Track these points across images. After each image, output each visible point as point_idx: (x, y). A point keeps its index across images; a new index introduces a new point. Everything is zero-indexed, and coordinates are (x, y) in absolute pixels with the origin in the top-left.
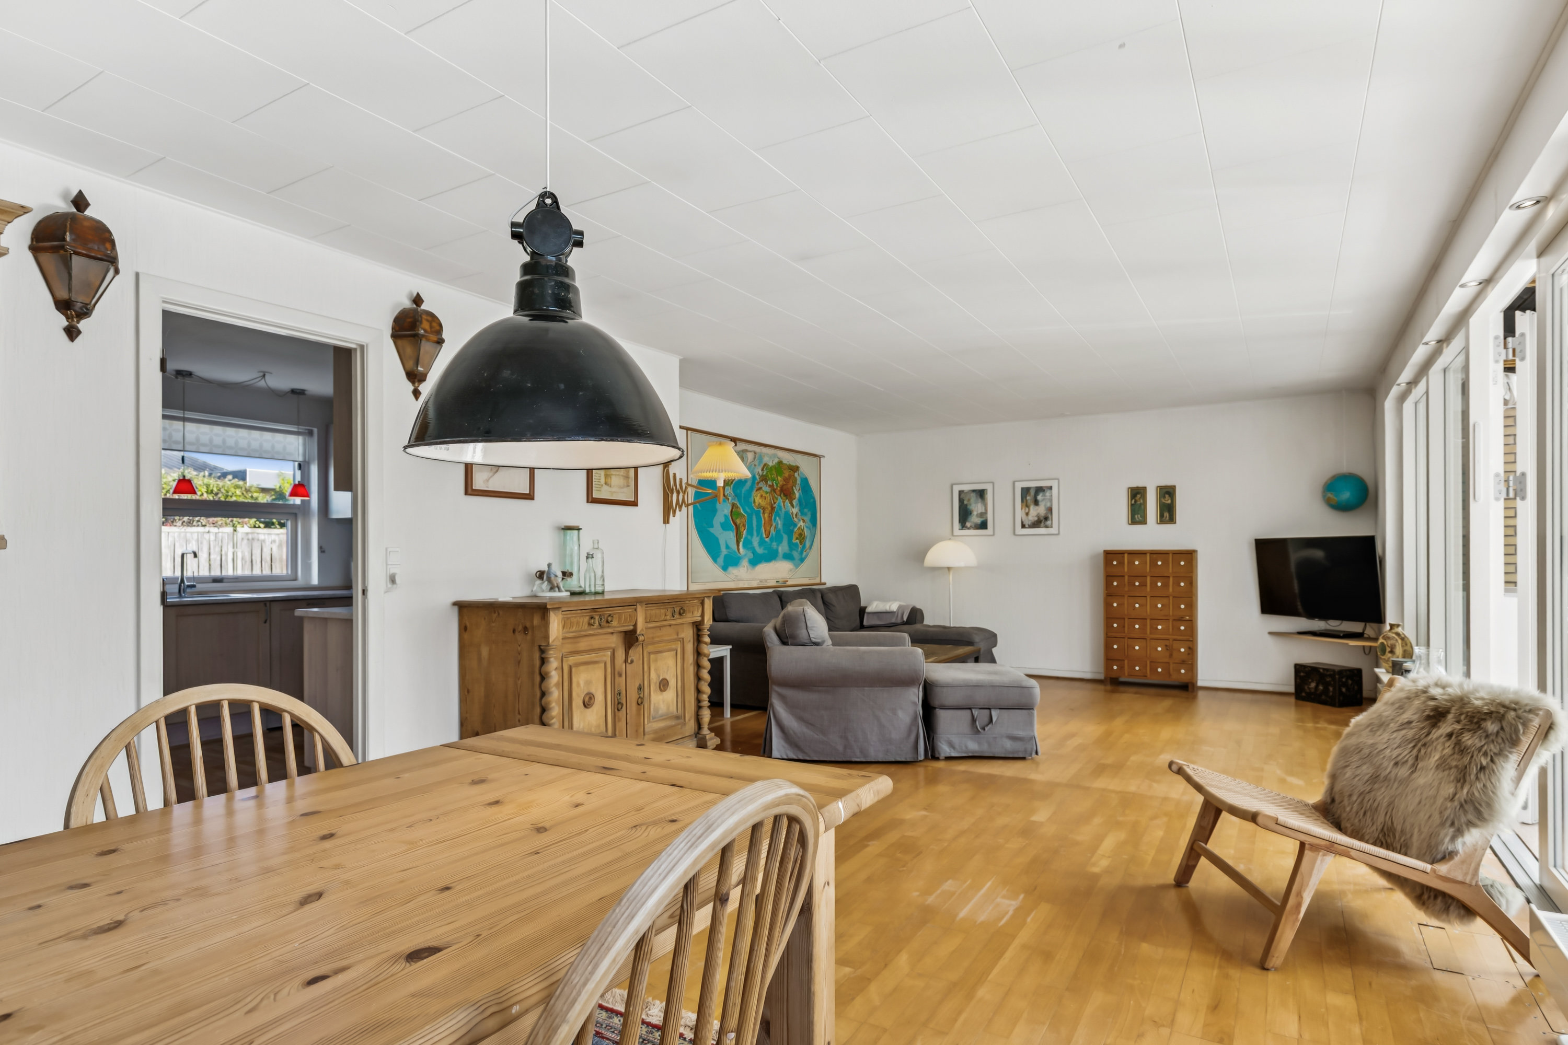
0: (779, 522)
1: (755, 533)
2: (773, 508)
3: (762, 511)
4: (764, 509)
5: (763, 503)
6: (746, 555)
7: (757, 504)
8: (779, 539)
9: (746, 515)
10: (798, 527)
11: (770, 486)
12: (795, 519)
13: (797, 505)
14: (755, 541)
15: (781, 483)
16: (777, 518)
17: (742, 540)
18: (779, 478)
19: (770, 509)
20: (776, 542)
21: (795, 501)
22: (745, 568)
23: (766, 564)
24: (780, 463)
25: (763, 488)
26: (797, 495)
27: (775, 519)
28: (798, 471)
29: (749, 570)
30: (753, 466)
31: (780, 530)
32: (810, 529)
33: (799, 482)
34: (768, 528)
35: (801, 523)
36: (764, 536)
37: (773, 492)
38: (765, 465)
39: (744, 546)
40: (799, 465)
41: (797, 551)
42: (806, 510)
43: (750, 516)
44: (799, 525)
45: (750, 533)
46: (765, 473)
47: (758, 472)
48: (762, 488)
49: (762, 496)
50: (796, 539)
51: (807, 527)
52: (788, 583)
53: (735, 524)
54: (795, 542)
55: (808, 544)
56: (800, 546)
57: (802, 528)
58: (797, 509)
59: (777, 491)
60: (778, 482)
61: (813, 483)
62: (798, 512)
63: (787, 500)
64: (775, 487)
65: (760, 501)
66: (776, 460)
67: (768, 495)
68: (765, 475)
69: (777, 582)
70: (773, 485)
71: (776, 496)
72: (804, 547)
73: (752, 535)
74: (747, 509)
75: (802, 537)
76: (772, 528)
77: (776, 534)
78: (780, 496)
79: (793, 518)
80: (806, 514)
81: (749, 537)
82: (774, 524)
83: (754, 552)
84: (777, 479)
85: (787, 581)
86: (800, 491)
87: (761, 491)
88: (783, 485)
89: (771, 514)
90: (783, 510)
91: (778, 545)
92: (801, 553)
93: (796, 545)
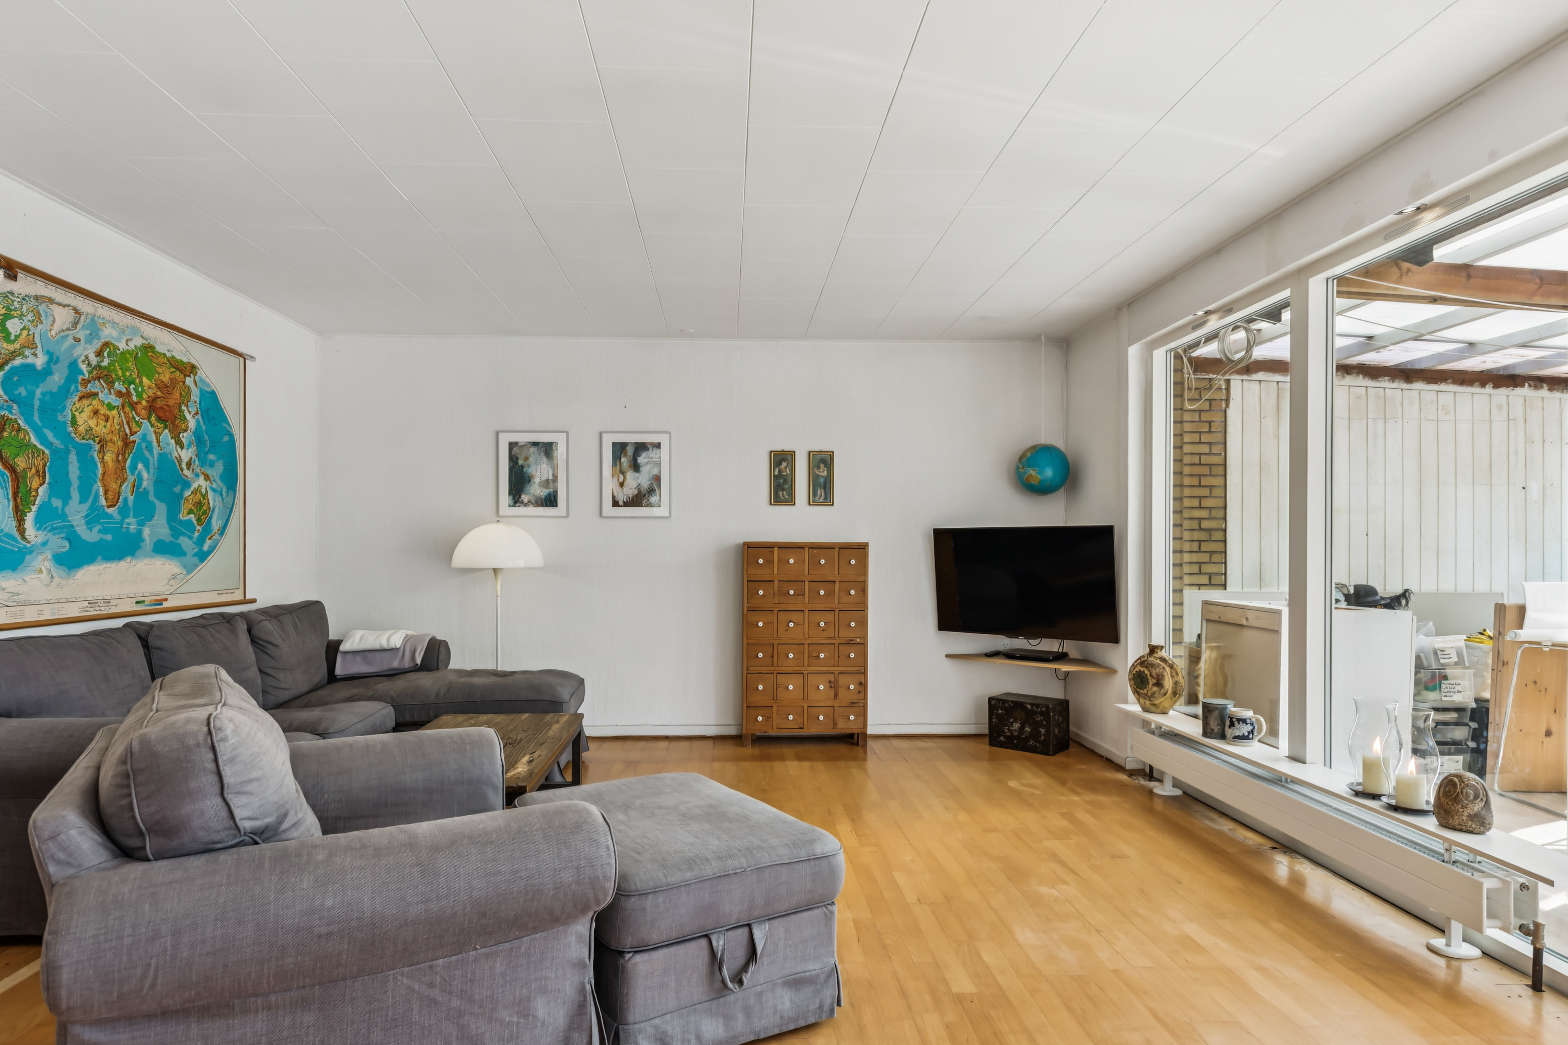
0: (145, 475)
1: (75, 495)
2: (127, 444)
3: (97, 447)
4: (103, 443)
5: (101, 429)
6: (44, 544)
7: (82, 429)
8: (145, 512)
9: (47, 452)
10: (192, 489)
11: (119, 394)
12: (186, 472)
13: (191, 443)
14: (76, 513)
15: (151, 393)
16: (140, 466)
17: (34, 508)
18: (145, 380)
19: (120, 443)
20: (135, 517)
21: (185, 434)
22: (44, 575)
23: (108, 565)
24: (148, 348)
25: (101, 395)
26: (192, 423)
27: (134, 467)
28: (195, 375)
29: (57, 580)
30: (70, 340)
31: (146, 492)
32: (221, 495)
33: (195, 396)
34: (114, 486)
35: (201, 481)
36: (104, 502)
37: (127, 409)
38: (107, 344)
39: (40, 522)
40: (193, 361)
41: (191, 538)
42: (211, 457)
43: (60, 456)
44: (195, 485)
45: (61, 489)
46: (105, 363)
47: (87, 357)
48: (96, 394)
49: (96, 412)
50: (189, 513)
51: (214, 490)
52: (166, 605)
53: (12, 469)
54: (186, 518)
55: (216, 524)
56: (198, 528)
57: (203, 491)
58: (190, 450)
59: (139, 407)
60: (143, 390)
61: (229, 403)
62: (194, 457)
63: (166, 431)
64: (135, 399)
65: (92, 423)
66: (138, 342)
67: (115, 412)
68: (105, 368)
69: (137, 602)
70: (128, 394)
71: (137, 419)
72: (207, 530)
73: (66, 499)
74: (50, 435)
75: (201, 509)
76: (126, 488)
77: (135, 501)
78: (149, 419)
79: (182, 470)
80: (212, 465)
81: (57, 503)
82: (131, 478)
83: (72, 538)
84: (141, 382)
85: (166, 600)
86: (199, 417)
87: (95, 402)
88: (156, 398)
89: (124, 455)
90: (156, 450)
91: (141, 524)
92: (201, 541)
93: (189, 525)
